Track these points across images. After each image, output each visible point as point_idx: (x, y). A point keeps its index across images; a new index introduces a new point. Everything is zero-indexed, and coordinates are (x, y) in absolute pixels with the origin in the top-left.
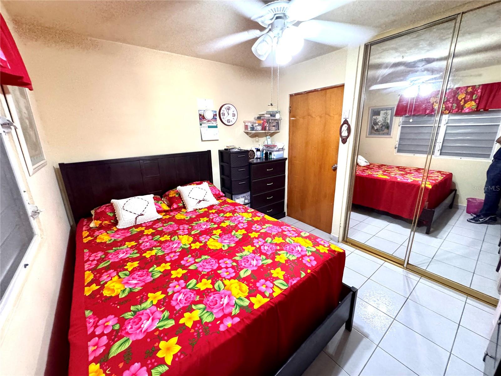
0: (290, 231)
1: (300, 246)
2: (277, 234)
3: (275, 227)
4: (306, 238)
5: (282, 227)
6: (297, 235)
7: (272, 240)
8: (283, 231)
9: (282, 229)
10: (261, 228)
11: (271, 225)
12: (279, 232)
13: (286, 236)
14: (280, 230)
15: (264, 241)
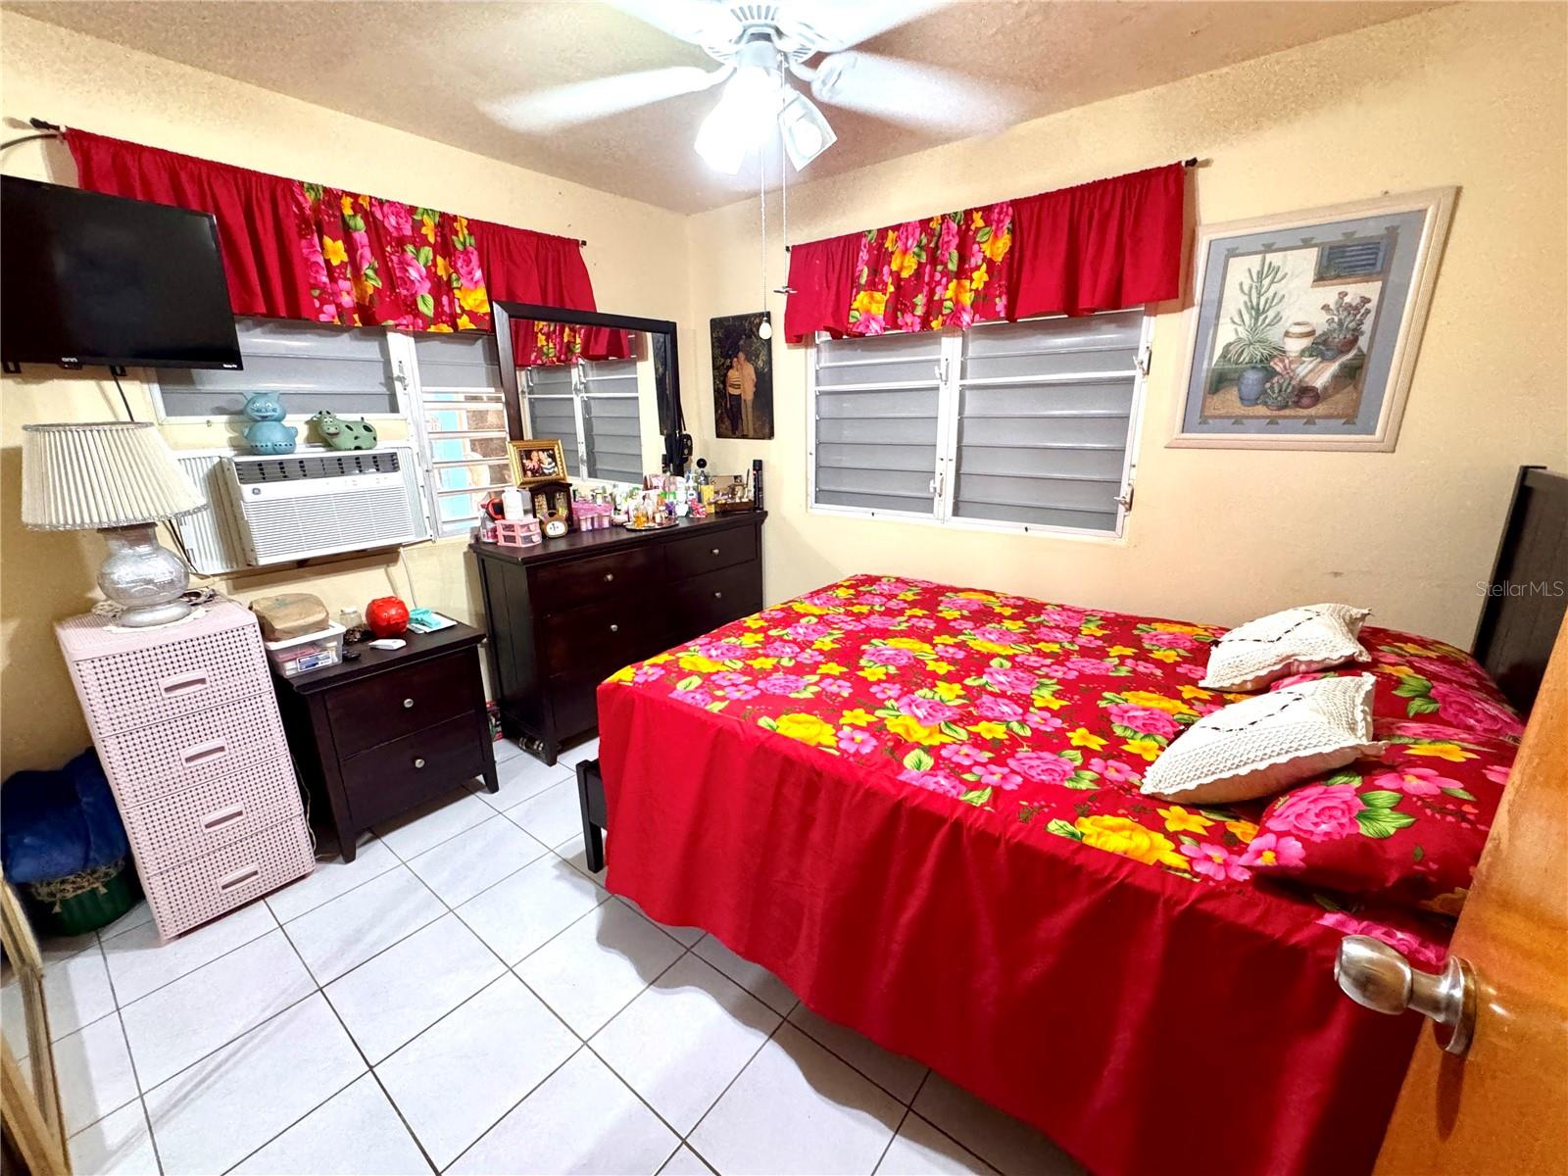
0: (734, 685)
1: (710, 657)
2: (770, 674)
3: (779, 692)
4: (691, 673)
5: (758, 692)
6: (713, 678)
7: (778, 663)
8: (753, 683)
9: (757, 688)
10: (822, 685)
11: (793, 695)
12: (764, 678)
13: (743, 672)
14: (761, 684)
15: (799, 659)
